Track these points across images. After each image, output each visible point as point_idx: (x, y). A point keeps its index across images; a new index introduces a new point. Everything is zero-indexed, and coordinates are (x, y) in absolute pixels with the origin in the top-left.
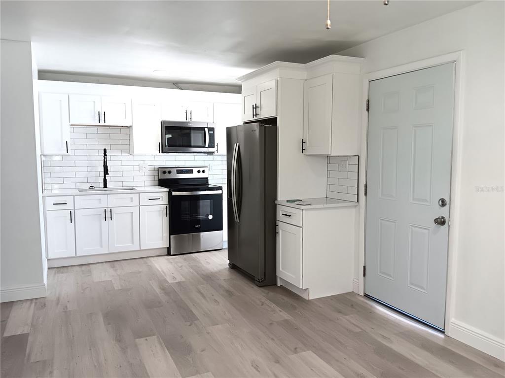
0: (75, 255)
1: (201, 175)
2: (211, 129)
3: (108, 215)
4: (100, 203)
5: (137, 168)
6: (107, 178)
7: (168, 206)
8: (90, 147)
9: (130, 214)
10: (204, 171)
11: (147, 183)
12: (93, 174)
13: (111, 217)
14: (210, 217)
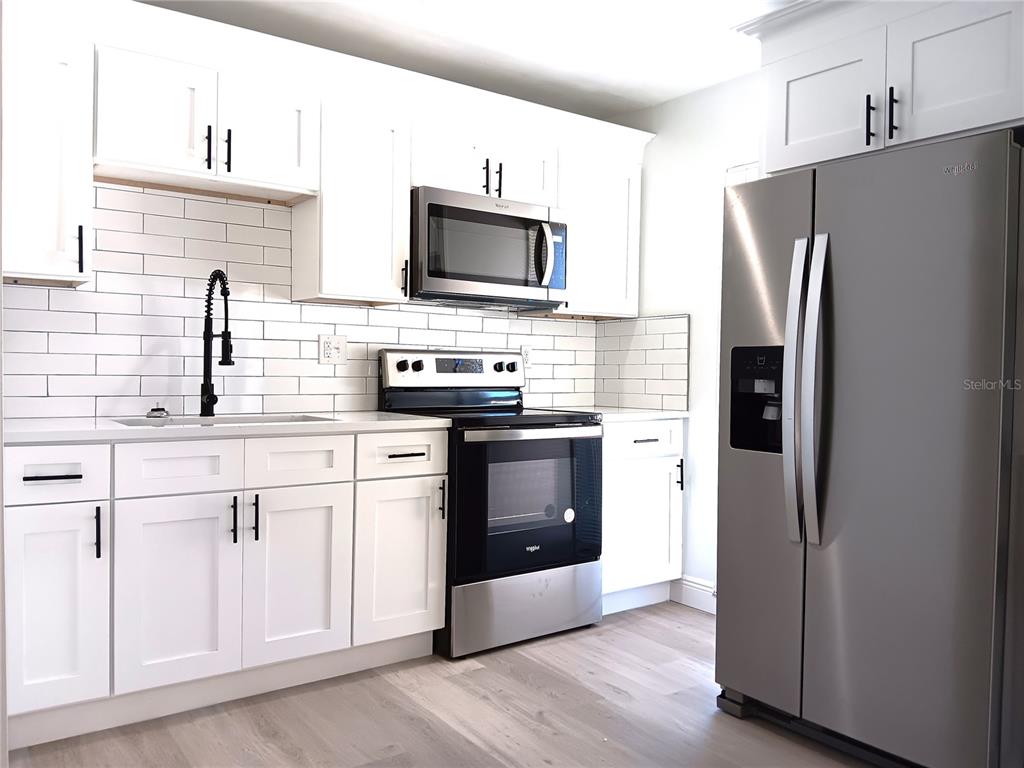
0: (106, 693)
1: (505, 379)
2: (560, 229)
3: (246, 518)
4: (215, 471)
5: (310, 350)
6: (214, 381)
7: (446, 478)
8: (152, 265)
9: (320, 516)
10: (512, 367)
11: (342, 403)
12: (162, 365)
13: (256, 528)
14: (569, 516)
